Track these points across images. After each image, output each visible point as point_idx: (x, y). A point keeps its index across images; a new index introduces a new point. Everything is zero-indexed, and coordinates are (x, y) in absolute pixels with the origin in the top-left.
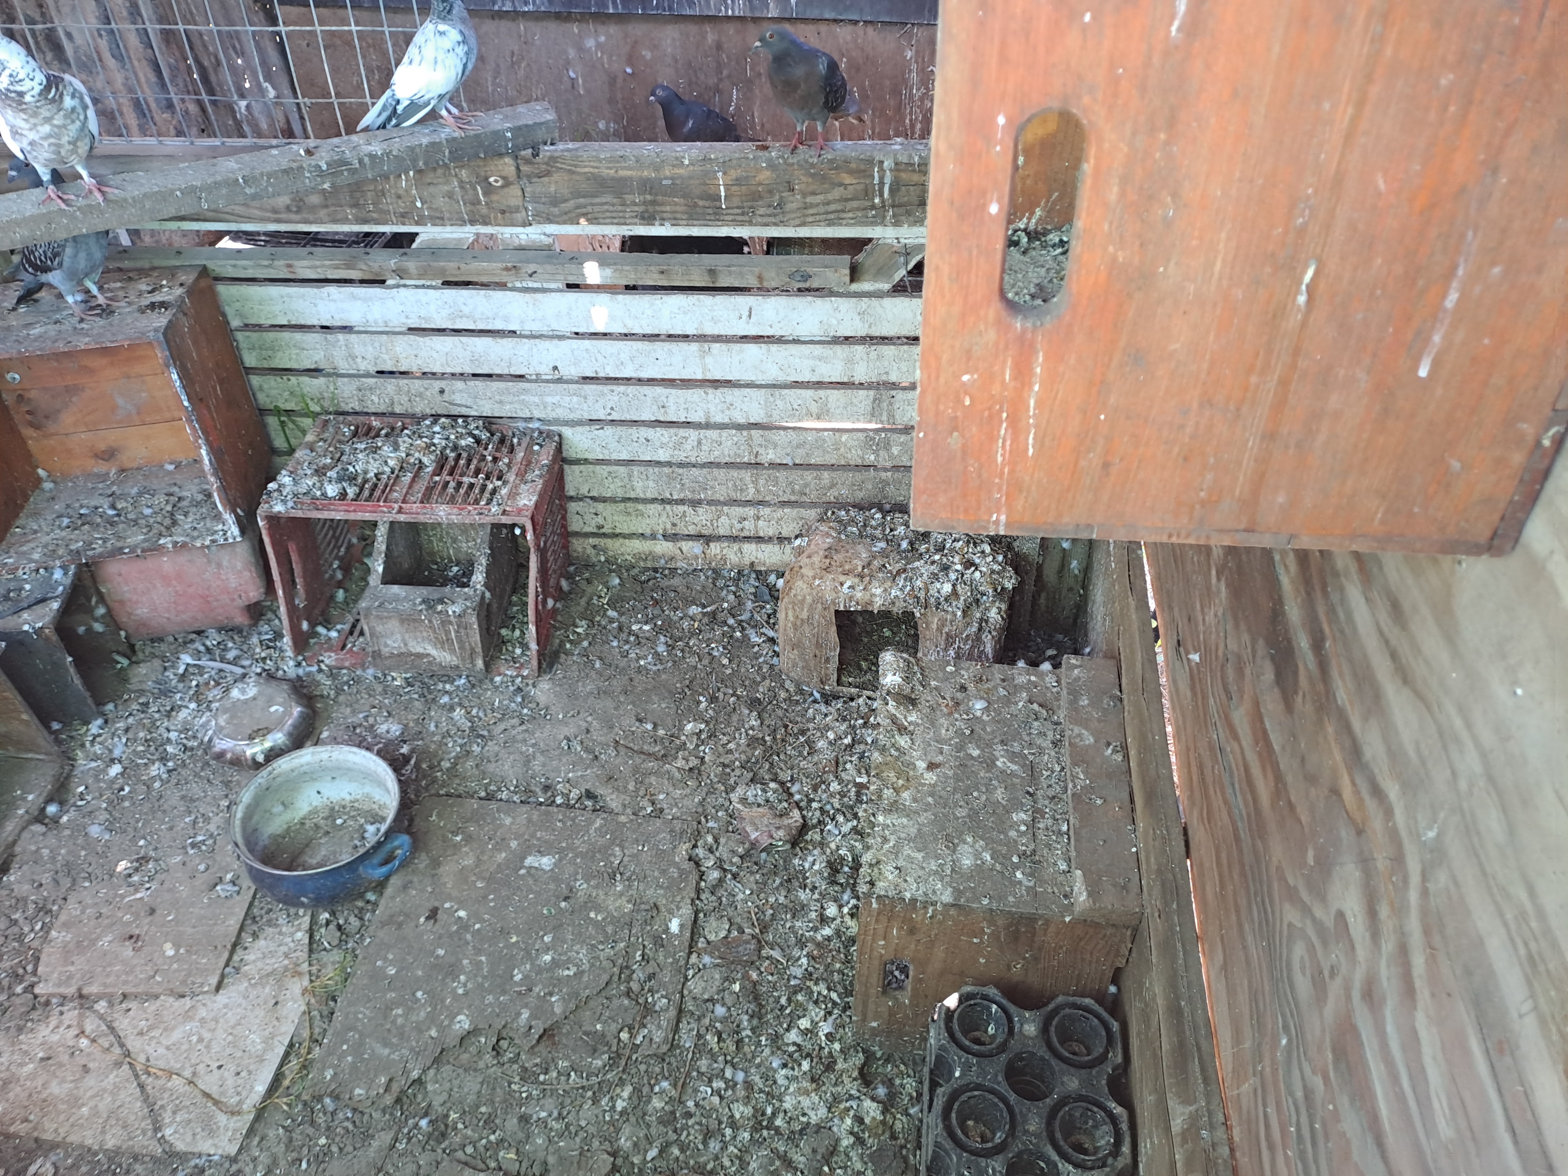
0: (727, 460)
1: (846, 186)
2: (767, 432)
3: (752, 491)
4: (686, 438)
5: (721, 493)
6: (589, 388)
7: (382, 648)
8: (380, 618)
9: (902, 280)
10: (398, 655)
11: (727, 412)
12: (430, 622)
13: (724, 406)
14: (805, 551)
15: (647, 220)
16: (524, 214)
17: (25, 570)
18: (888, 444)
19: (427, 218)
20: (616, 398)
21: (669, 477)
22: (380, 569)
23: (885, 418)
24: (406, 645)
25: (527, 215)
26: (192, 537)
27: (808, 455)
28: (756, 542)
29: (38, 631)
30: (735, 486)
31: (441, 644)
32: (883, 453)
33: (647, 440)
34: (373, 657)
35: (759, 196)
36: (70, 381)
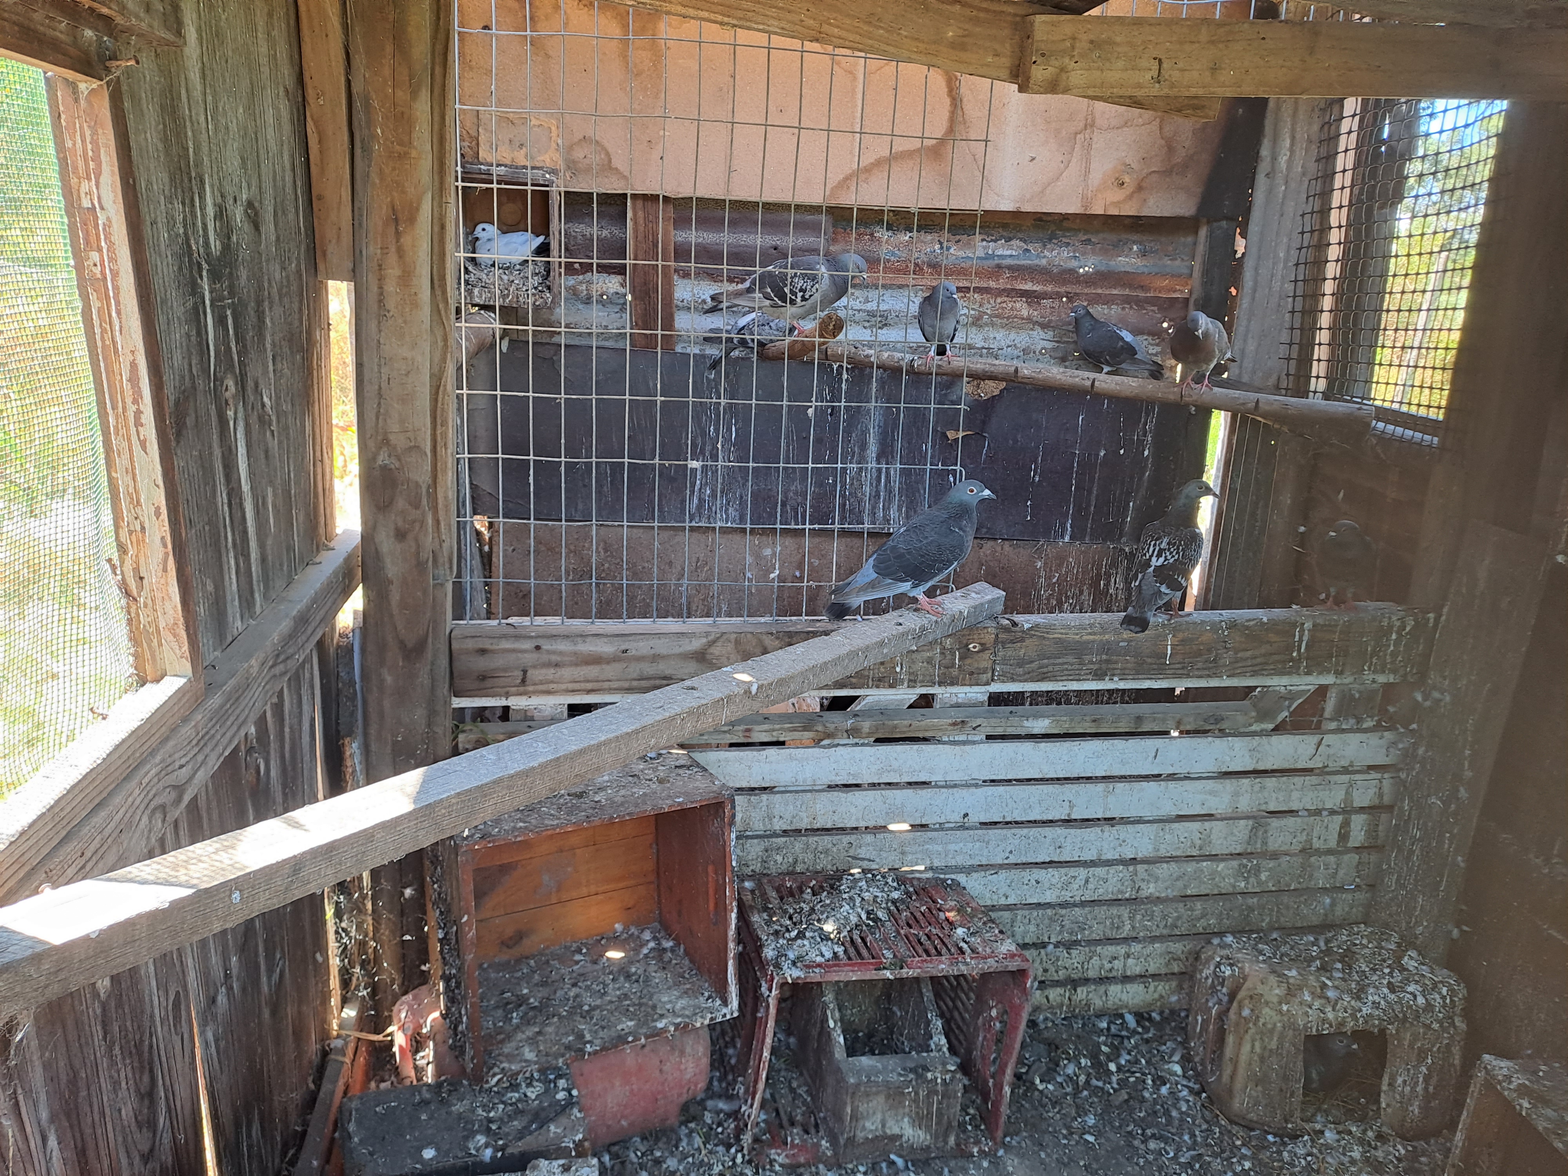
0: (1110, 896)
1: (1271, 643)
2: (1151, 866)
3: (1128, 927)
4: (1074, 877)
5: (1097, 931)
6: (994, 834)
7: (858, 1133)
8: (868, 1095)
9: (1284, 721)
10: (872, 1140)
11: (1119, 849)
12: (917, 1093)
13: (1117, 843)
14: (1245, 978)
15: (1099, 676)
16: (990, 674)
17: (528, 1075)
18: (1258, 870)
19: (902, 682)
20: (1017, 842)
21: (1050, 919)
22: (841, 1040)
23: (1259, 845)
24: (883, 1126)
25: (993, 675)
26: (688, 1017)
27: (1186, 887)
28: (1122, 982)
29: (578, 1145)
30: (1112, 923)
31: (919, 1120)
32: (1252, 880)
33: (1038, 882)
34: (845, 1145)
35: (1199, 653)
36: (506, 859)
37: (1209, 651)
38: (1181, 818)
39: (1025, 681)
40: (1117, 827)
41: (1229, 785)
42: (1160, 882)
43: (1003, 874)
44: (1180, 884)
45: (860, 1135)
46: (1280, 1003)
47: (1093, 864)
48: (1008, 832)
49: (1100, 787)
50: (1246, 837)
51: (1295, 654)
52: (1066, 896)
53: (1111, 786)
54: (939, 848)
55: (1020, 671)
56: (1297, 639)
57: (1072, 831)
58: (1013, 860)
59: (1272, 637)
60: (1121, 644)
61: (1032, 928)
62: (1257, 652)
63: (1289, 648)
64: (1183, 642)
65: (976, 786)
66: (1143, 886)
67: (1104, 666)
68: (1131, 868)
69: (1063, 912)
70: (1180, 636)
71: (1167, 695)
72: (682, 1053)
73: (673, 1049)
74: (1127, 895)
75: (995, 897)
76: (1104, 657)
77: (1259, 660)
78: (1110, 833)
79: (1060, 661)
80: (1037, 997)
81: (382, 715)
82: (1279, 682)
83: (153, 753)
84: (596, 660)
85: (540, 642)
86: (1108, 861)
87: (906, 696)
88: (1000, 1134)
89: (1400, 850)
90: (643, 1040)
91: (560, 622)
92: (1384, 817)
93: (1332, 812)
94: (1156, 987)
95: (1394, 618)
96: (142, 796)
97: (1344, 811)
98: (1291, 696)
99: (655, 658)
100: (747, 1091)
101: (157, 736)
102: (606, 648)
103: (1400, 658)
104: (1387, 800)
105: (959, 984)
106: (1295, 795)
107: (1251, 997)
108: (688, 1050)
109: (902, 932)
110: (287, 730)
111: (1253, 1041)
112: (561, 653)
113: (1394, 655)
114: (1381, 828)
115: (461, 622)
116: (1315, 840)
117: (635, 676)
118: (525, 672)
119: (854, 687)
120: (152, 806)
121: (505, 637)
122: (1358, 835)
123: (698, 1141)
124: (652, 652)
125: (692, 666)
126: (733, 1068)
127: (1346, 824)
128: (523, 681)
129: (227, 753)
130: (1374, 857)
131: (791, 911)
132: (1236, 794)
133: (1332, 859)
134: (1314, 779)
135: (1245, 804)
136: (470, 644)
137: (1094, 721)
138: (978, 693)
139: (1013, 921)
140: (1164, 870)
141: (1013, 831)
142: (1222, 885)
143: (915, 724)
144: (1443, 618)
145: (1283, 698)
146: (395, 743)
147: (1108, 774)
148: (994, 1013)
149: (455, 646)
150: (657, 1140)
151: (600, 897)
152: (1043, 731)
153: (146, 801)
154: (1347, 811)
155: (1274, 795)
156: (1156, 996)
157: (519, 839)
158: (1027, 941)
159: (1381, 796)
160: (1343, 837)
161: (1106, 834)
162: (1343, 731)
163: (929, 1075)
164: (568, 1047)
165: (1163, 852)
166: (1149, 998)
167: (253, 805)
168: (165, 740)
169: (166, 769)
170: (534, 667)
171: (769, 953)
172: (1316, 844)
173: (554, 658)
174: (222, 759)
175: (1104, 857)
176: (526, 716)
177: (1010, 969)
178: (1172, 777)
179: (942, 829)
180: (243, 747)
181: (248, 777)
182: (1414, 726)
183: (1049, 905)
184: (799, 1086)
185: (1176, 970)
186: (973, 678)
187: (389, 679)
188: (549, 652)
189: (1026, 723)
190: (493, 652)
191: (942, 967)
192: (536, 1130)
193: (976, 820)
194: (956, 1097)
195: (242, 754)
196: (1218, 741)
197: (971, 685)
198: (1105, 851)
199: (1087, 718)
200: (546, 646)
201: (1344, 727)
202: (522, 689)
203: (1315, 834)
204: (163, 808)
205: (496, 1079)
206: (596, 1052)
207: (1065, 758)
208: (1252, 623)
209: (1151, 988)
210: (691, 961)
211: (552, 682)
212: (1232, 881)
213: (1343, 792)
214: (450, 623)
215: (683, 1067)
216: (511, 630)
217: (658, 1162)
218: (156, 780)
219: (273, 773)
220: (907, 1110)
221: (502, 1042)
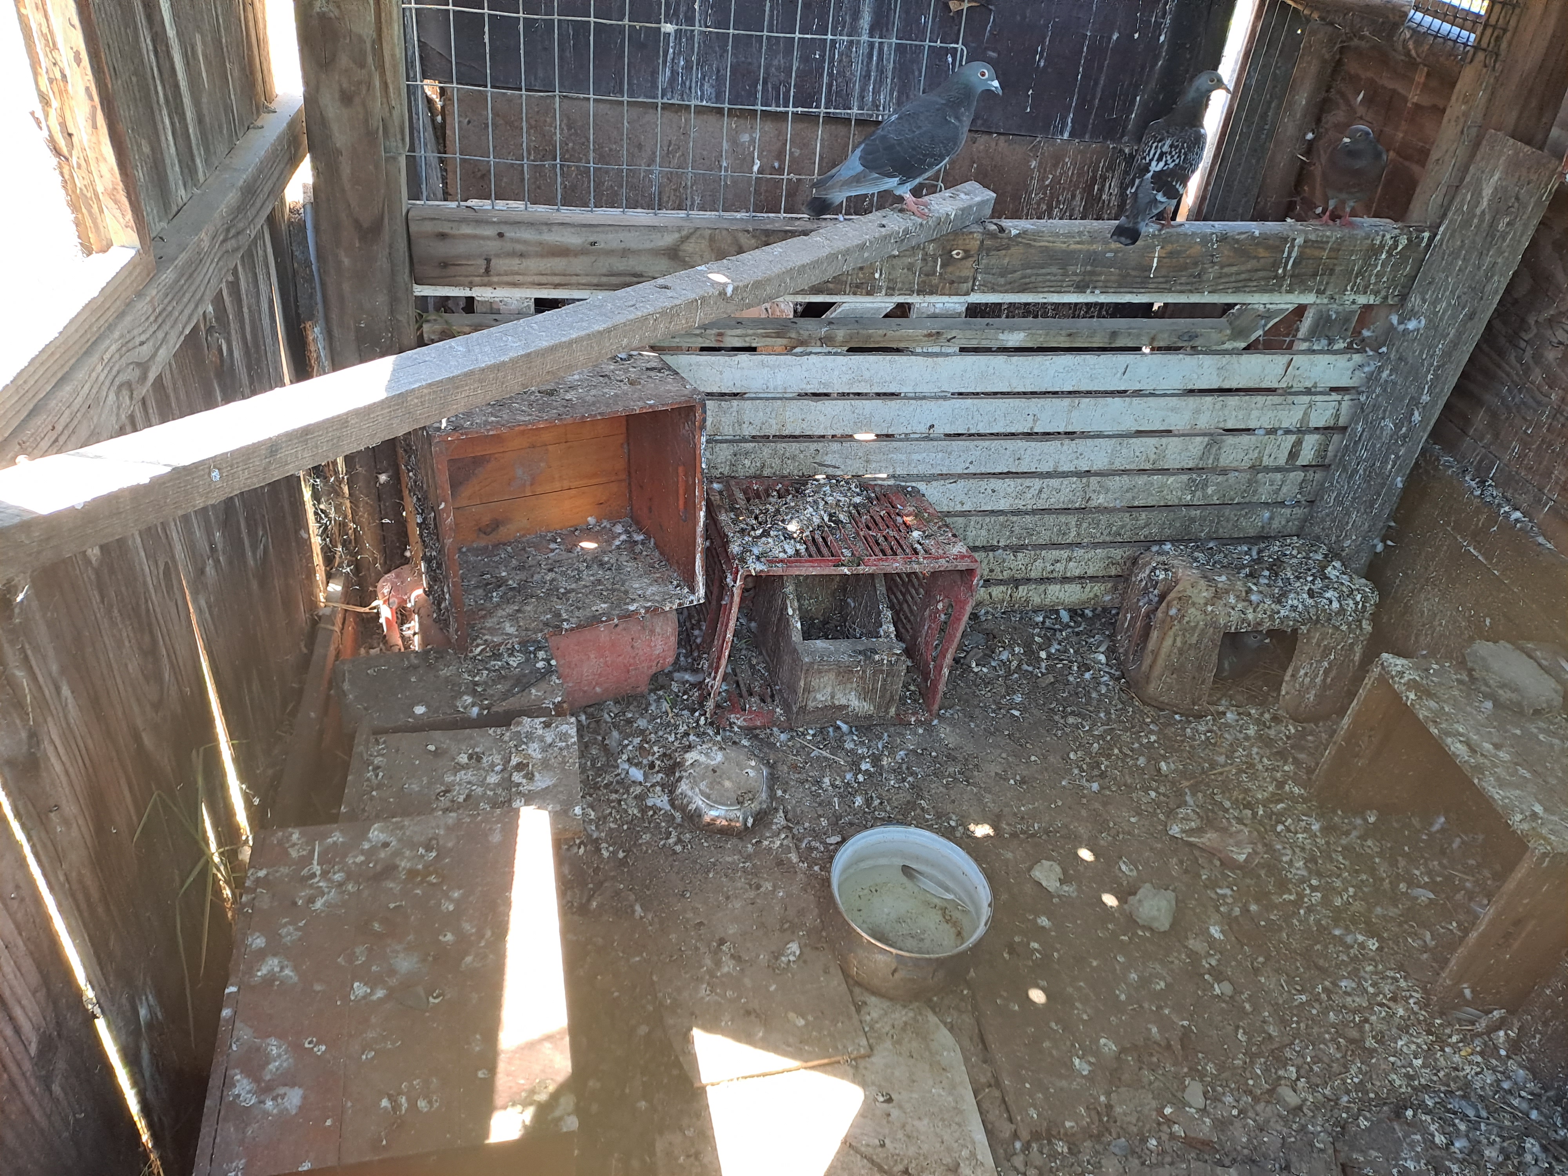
0: (1061, 506)
1: (1258, 259)
2: (1104, 479)
3: (1073, 533)
4: (1029, 487)
5: (1044, 537)
6: (957, 445)
7: (809, 703)
8: (820, 672)
9: (1257, 340)
10: (822, 709)
11: (1075, 462)
12: (864, 672)
13: (1075, 456)
14: (1177, 583)
15: (1081, 288)
16: (970, 284)
17: (509, 646)
18: (1205, 485)
19: (880, 288)
20: (978, 453)
21: (1002, 525)
22: (799, 625)
23: (1210, 461)
24: (833, 697)
25: (974, 284)
26: (658, 602)
27: (1134, 498)
28: (1061, 583)
29: (557, 706)
30: (1060, 530)
31: (865, 694)
32: (1199, 493)
33: (993, 491)
34: (798, 713)
35: (1185, 268)
36: (479, 452)
37: (1196, 264)
38: (1139, 433)
39: (1006, 292)
40: (1077, 441)
41: (1193, 402)
42: (1110, 494)
43: (961, 483)
44: (1129, 495)
45: (811, 705)
46: (1206, 604)
47: (1048, 475)
48: (970, 444)
49: (1066, 402)
50: (1200, 453)
51: (1280, 271)
52: (1019, 504)
53: (1077, 401)
54: (903, 457)
55: (1002, 281)
56: (1285, 255)
57: (1033, 444)
58: (972, 470)
59: (1262, 253)
60: (1108, 255)
61: (984, 532)
62: (1243, 268)
63: (1275, 265)
64: (1171, 254)
65: (945, 398)
66: (1094, 496)
67: (1087, 278)
68: (1084, 480)
69: (1015, 518)
70: (1169, 248)
71: (1145, 310)
72: (652, 632)
73: (643, 628)
74: (1077, 506)
75: (952, 504)
76: (1089, 268)
77: (1243, 276)
78: (1069, 446)
79: (1044, 271)
80: (982, 593)
81: (341, 299)
82: (1258, 300)
83: (111, 328)
84: (563, 252)
85: (504, 229)
86: (1063, 472)
87: (883, 305)
88: (936, 707)
89: (1345, 470)
90: (616, 621)
91: (523, 207)
92: (1336, 438)
93: (1288, 432)
94: (1092, 588)
95: (1388, 236)
96: (106, 372)
97: (1299, 431)
98: (1268, 315)
99: (625, 253)
100: (710, 666)
101: (112, 310)
102: (573, 239)
103: (1385, 279)
104: (1342, 422)
105: (910, 580)
106: (1255, 413)
107: (1180, 599)
108: (658, 630)
109: (862, 533)
110: (245, 310)
111: (1175, 636)
112: (525, 242)
113: (1379, 276)
114: (1330, 448)
115: (418, 202)
116: (1265, 458)
117: (604, 271)
118: (488, 261)
119: (830, 292)
120: (117, 382)
121: (463, 220)
122: (1307, 455)
123: (665, 706)
124: (623, 245)
125: (663, 263)
126: (698, 646)
127: (1298, 443)
128: (487, 271)
129: (187, 332)
130: (1319, 475)
131: (758, 512)
132: (1197, 411)
133: (1279, 476)
134: (1276, 399)
135: (1204, 422)
136: (429, 227)
137: (1070, 335)
138: (955, 303)
139: (966, 526)
140: (1115, 483)
141: (975, 443)
142: (1169, 497)
143: (890, 333)
144: (1438, 237)
145: (1261, 317)
146: (358, 330)
147: (1076, 389)
148: (940, 606)
149: (413, 228)
150: (629, 704)
151: (573, 492)
152: (1017, 345)
153: (110, 377)
154: (1302, 431)
155: (1234, 413)
156: (1091, 595)
157: (491, 433)
158: (977, 544)
159: (1337, 416)
160: (1293, 455)
161: (1065, 447)
162: (1314, 352)
163: (877, 657)
164: (546, 624)
165: (1117, 465)
166: (1084, 597)
167: (219, 385)
168: (121, 315)
169: (126, 347)
170: (498, 256)
171: (735, 548)
172: (1266, 461)
173: (519, 247)
174: (182, 338)
175: (1060, 469)
176: (491, 308)
177: (959, 568)
178: (1138, 393)
179: (907, 440)
180: (202, 326)
181: (211, 357)
182: (1384, 349)
183: (1002, 512)
184: (758, 663)
185: (1113, 572)
186: (952, 287)
187: (346, 261)
188: (512, 240)
189: (1001, 336)
190: (454, 237)
191: (897, 565)
192: (518, 693)
193: (942, 431)
194: (899, 676)
195: (203, 333)
196: (1188, 358)
197: (950, 295)
198: (1062, 463)
199: (1063, 332)
200: (509, 233)
201: (1315, 347)
202: (486, 279)
203: (1267, 452)
204: (128, 385)
205: (479, 649)
206: (572, 629)
207: (1036, 372)
208: (1243, 236)
209: (1088, 589)
210: (661, 554)
211: (518, 274)
212: (1180, 493)
213: (1302, 413)
214: (406, 202)
215: (653, 644)
216: (471, 214)
217: (629, 722)
218: (117, 356)
219: (236, 354)
220: (855, 685)
221: (484, 617)
